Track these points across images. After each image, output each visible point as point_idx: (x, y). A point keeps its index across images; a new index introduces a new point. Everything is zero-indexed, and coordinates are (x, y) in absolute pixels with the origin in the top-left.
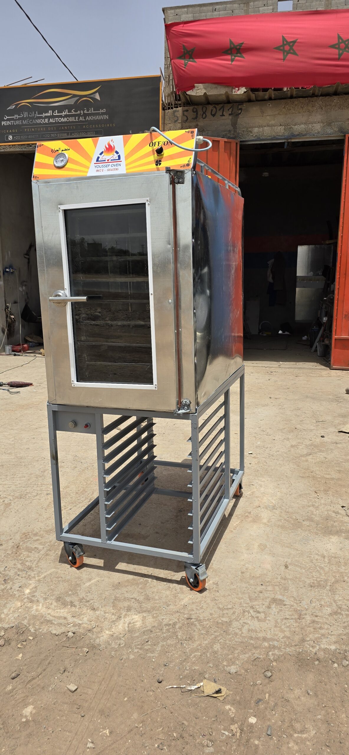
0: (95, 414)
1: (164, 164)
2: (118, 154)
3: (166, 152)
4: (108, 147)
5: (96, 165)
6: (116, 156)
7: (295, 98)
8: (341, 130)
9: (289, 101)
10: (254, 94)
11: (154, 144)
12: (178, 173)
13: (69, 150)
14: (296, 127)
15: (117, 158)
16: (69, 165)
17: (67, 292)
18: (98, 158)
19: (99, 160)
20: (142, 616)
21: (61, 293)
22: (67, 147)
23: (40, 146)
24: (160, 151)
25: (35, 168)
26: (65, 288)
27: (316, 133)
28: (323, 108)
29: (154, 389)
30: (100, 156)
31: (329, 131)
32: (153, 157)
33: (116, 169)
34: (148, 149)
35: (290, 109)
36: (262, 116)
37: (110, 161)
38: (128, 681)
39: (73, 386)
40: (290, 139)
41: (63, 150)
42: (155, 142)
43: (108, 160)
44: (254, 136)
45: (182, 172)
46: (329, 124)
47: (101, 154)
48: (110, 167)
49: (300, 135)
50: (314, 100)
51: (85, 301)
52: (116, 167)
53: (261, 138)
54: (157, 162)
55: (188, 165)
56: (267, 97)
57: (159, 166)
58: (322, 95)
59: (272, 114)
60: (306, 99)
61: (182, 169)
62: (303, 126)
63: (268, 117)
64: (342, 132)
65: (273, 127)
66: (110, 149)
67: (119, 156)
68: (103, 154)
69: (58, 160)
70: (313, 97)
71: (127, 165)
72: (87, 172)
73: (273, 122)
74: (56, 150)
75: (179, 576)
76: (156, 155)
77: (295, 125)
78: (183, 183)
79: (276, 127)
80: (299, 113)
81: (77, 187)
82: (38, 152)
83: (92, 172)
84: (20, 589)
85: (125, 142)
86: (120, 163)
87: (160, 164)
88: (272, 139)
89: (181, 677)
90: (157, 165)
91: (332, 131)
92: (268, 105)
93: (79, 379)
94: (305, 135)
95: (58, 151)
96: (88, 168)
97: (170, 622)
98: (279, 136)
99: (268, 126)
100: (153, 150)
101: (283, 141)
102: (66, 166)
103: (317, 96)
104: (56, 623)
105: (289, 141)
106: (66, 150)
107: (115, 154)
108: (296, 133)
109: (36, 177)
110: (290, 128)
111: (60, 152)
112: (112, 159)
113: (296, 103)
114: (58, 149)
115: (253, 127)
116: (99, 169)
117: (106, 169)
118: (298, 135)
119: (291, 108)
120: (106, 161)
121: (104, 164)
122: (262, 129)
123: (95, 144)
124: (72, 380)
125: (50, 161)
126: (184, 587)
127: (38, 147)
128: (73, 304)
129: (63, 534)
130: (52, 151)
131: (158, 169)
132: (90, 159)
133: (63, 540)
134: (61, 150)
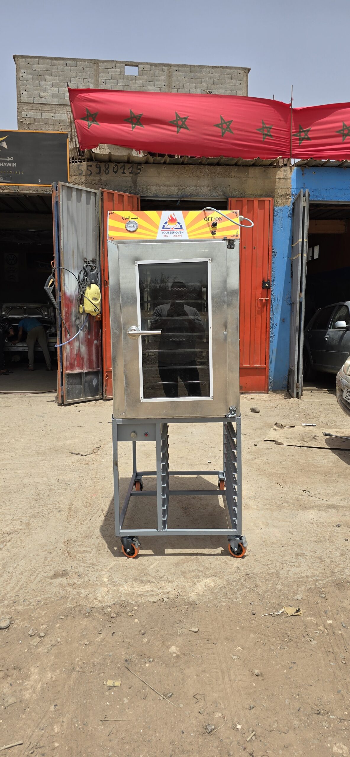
0: (155, 424)
1: (218, 234)
2: (180, 225)
3: (219, 226)
4: (170, 218)
5: (163, 231)
6: (178, 226)
7: (186, 164)
8: (224, 194)
9: (181, 166)
10: (153, 158)
11: (207, 219)
12: (231, 241)
13: (138, 218)
14: (188, 188)
15: (180, 227)
16: (139, 230)
17: (140, 327)
18: (164, 226)
19: (165, 228)
20: (211, 579)
21: (134, 327)
22: (135, 217)
23: (111, 214)
24: (215, 225)
25: (109, 230)
26: (138, 324)
27: (204, 195)
28: (209, 175)
29: (211, 399)
30: (165, 225)
31: (215, 194)
32: (209, 229)
33: (180, 236)
34: (203, 222)
35: (182, 174)
36: (159, 177)
37: (174, 229)
38: (231, 619)
39: (141, 402)
40: (183, 198)
41: (132, 219)
42: (209, 218)
43: (172, 228)
44: (152, 193)
45: (233, 241)
46: (215, 188)
47: (166, 223)
48: (175, 234)
49: (191, 195)
50: (201, 168)
51: (160, 334)
52: (179, 234)
53: (159, 195)
54: (212, 232)
55: (237, 236)
56: (162, 161)
57: (214, 235)
58: (208, 164)
59: (167, 176)
60: (195, 166)
61: (233, 238)
62: (193, 188)
63: (164, 178)
64: (225, 196)
65: (168, 187)
66: (172, 220)
67: (181, 226)
68: (167, 224)
69: (129, 225)
70: (201, 165)
71: (188, 233)
72: (156, 236)
73: (168, 183)
74: (126, 218)
75: (220, 550)
76: (211, 227)
77: (187, 187)
78: (233, 248)
79: (171, 187)
80: (190, 177)
81: (152, 247)
82: (111, 218)
83: (160, 236)
84: (97, 579)
85: (185, 217)
86: (182, 231)
87: (215, 234)
88: (167, 197)
89: (267, 608)
90: (213, 234)
91: (217, 194)
92: (163, 168)
93: (145, 396)
94: (196, 196)
95: (128, 218)
96: (157, 233)
97: (235, 579)
98: (174, 195)
99: (164, 185)
100: (208, 224)
101: (177, 199)
102: (137, 231)
103: (203, 165)
104: (148, 595)
105: (182, 199)
106: (135, 218)
107: (177, 224)
108: (188, 194)
109: (111, 237)
110: (183, 189)
111: (130, 219)
112: (175, 228)
113: (187, 168)
114: (128, 217)
115: (151, 186)
116: (165, 234)
117: (171, 235)
118: (190, 195)
119: (183, 172)
120: (171, 229)
121: (168, 231)
122: (159, 187)
123: (160, 216)
124: (141, 397)
125: (122, 226)
126: (228, 557)
127: (109, 214)
128: (144, 337)
129: (121, 530)
130: (123, 218)
131: (214, 238)
132: (157, 227)
133: (122, 535)
134: (131, 218)
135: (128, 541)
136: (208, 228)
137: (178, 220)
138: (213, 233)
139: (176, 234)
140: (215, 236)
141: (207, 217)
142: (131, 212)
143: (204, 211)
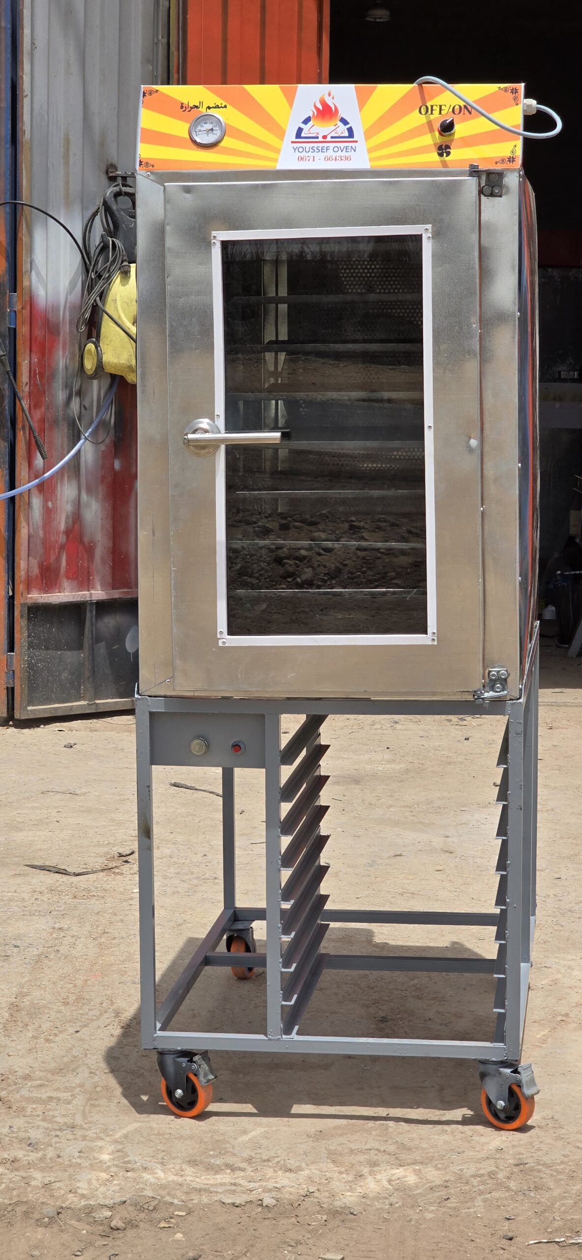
0: (263, 716)
1: (457, 154)
2: (348, 126)
3: (460, 130)
4: (321, 108)
5: (296, 145)
6: (342, 130)
11: (429, 110)
12: (492, 176)
13: (225, 107)
15: (346, 134)
16: (227, 142)
17: (221, 422)
18: (300, 130)
19: (303, 135)
20: (411, 1169)
21: (204, 423)
22: (219, 102)
23: (150, 94)
24: (447, 128)
25: (142, 142)
26: (216, 413)
29: (430, 643)
30: (303, 126)
32: (429, 139)
33: (347, 158)
34: (416, 119)
37: (329, 139)
39: (220, 644)
41: (209, 108)
42: (432, 106)
43: (325, 137)
45: (500, 175)
47: (306, 121)
48: (330, 153)
51: (278, 442)
52: (344, 153)
54: (440, 148)
55: (512, 159)
57: (445, 158)
61: (499, 167)
66: (326, 112)
67: (350, 130)
69: (199, 128)
71: (370, 151)
72: (276, 160)
74: (191, 105)
76: (437, 133)
78: (501, 196)
82: (149, 107)
83: (288, 160)
85: (362, 101)
87: (448, 154)
90: (441, 155)
95: (197, 107)
96: (278, 151)
100: (430, 123)
102: (222, 144)
104: (221, 1191)
106: (217, 107)
107: (340, 124)
109: (147, 164)
111: (203, 110)
112: (333, 134)
114: (197, 104)
116: (304, 154)
117: (321, 155)
123: (290, 98)
124: (219, 630)
125: (180, 128)
126: (480, 1128)
127: (144, 95)
128: (233, 451)
129: (158, 1032)
130: (182, 107)
131: (444, 164)
132: (279, 132)
133: (162, 1046)
134: (205, 106)
135: (177, 1065)
136: (429, 136)
137: (342, 113)
138: (443, 150)
139: (334, 155)
140: (447, 159)
141: (429, 104)
142: (207, 88)
143: (420, 85)
